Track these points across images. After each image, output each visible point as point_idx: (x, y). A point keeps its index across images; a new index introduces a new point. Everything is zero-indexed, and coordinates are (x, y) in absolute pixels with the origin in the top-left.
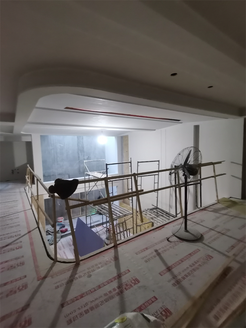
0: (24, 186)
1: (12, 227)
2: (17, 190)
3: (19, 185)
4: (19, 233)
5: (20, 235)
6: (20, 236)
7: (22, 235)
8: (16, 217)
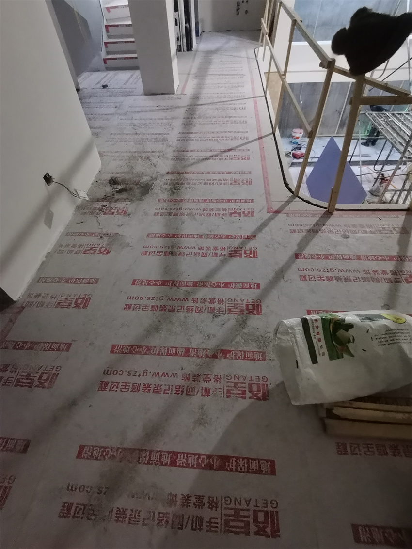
0: (255, 46)
1: (236, 122)
3: (246, 42)
4: (246, 135)
5: (247, 139)
6: (247, 141)
7: (250, 139)
8: (241, 106)
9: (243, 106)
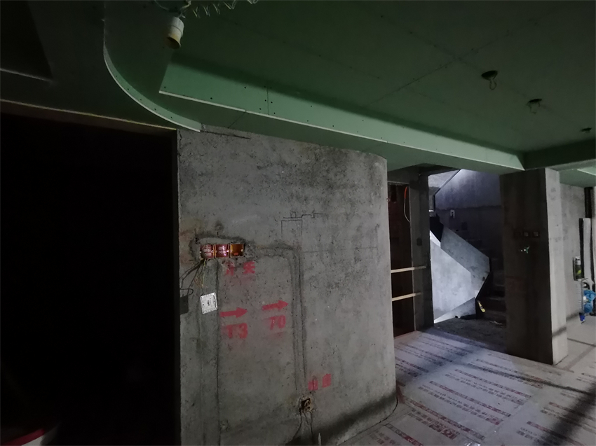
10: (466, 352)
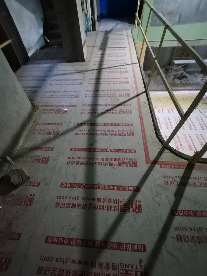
0: (132, 27)
1: (121, 82)
2: (125, 33)
3: (127, 25)
4: (128, 92)
5: (129, 95)
6: (129, 98)
7: (131, 97)
8: (125, 70)
9: (126, 70)
10: (52, 69)
